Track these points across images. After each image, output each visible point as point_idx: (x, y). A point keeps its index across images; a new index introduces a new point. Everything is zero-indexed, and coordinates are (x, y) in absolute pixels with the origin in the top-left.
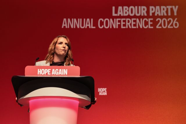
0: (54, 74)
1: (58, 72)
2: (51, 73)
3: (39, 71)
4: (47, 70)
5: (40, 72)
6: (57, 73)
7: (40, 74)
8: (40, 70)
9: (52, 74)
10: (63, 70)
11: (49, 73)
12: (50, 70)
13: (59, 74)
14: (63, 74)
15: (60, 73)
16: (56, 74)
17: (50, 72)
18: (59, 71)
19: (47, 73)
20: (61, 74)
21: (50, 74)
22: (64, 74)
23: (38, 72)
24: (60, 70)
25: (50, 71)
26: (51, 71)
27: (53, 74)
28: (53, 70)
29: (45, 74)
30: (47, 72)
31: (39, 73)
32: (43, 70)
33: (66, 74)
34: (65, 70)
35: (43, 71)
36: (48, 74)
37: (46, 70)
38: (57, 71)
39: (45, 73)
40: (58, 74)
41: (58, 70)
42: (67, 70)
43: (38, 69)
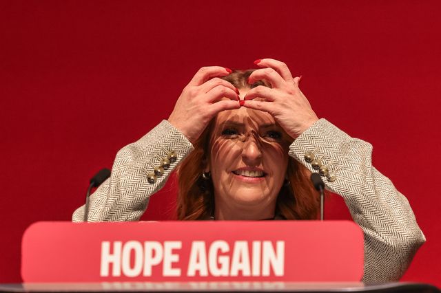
0: (204, 273)
1: (224, 260)
2: (183, 264)
3: (111, 252)
4: (156, 245)
5: (115, 259)
6: (219, 266)
7: (116, 273)
8: (118, 245)
9: (191, 273)
10: (256, 245)
11: (174, 265)
12: (177, 245)
13: (234, 273)
14: (256, 273)
15: (241, 265)
16: (216, 272)
17: (176, 258)
18: (230, 254)
19: (158, 269)
20: (246, 273)
21: (177, 272)
22: (266, 273)
23: (106, 258)
24: (241, 246)
25: (174, 251)
26: (184, 255)
27: (197, 272)
28: (198, 247)
29: (148, 273)
30: (156, 261)
31: (111, 265)
33: (279, 271)
34: (268, 245)
35: (133, 252)
36: (168, 271)
37: (150, 245)
38: (220, 253)
39: (145, 264)
40: (224, 272)
41: (225, 247)
42: (281, 245)
43: (106, 240)
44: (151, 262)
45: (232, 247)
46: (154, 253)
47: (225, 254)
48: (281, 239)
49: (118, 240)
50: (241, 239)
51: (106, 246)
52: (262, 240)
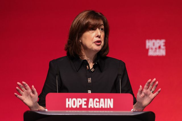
0: (93, 107)
1: (98, 104)
2: (87, 104)
3: (69, 101)
5: (70, 103)
6: (96, 105)
7: (70, 107)
8: (70, 99)
9: (89, 107)
10: (106, 99)
11: (85, 105)
12: (86, 99)
13: (100, 107)
14: (106, 107)
15: (102, 105)
16: (96, 107)
17: (85, 103)
18: (99, 102)
19: (81, 106)
20: (103, 107)
21: (86, 107)
22: (108, 107)
23: (67, 103)
24: (102, 100)
25: (85, 101)
26: (87, 102)
27: (91, 107)
28: (91, 100)
29: (78, 107)
31: (69, 105)
32: (75, 99)
33: (112, 107)
34: (109, 100)
35: (74, 101)
37: (79, 99)
38: (97, 102)
39: (77, 105)
40: (98, 107)
41: (98, 100)
42: (112, 100)
43: (67, 98)
44: (79, 104)
45: (100, 100)
46: (80, 102)
47: (98, 102)
48: (112, 98)
49: (70, 98)
50: (102, 98)
51: (67, 99)
52: (107, 98)
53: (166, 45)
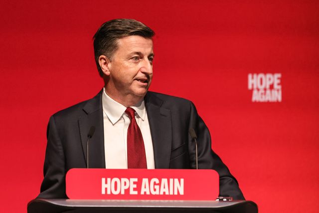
0: (148, 193)
1: (157, 187)
2: (138, 189)
3: (106, 183)
4: (126, 180)
5: (108, 186)
6: (155, 190)
7: (109, 193)
8: (109, 179)
9: (142, 193)
10: (171, 180)
11: (134, 189)
12: (136, 180)
13: (162, 193)
14: (171, 193)
15: (164, 190)
16: (153, 193)
17: (135, 186)
18: (160, 184)
19: (127, 191)
20: (167, 193)
21: (136, 193)
22: (176, 193)
23: (104, 186)
24: (164, 181)
25: (134, 183)
26: (139, 185)
27: (145, 192)
28: (145, 181)
29: (123, 193)
30: (127, 187)
31: (106, 189)
32: (117, 179)
33: (182, 193)
34: (176, 180)
35: (116, 183)
36: (132, 192)
37: (123, 180)
38: (155, 184)
39: (121, 189)
40: (157, 193)
41: (157, 181)
42: (182, 180)
43: (104, 177)
44: (124, 188)
45: (160, 181)
46: (125, 184)
47: (158, 184)
48: (182, 178)
49: (109, 177)
50: (165, 177)
51: (103, 180)
52: (174, 178)
53: (283, 82)
